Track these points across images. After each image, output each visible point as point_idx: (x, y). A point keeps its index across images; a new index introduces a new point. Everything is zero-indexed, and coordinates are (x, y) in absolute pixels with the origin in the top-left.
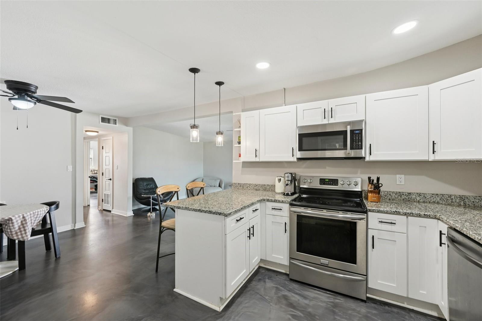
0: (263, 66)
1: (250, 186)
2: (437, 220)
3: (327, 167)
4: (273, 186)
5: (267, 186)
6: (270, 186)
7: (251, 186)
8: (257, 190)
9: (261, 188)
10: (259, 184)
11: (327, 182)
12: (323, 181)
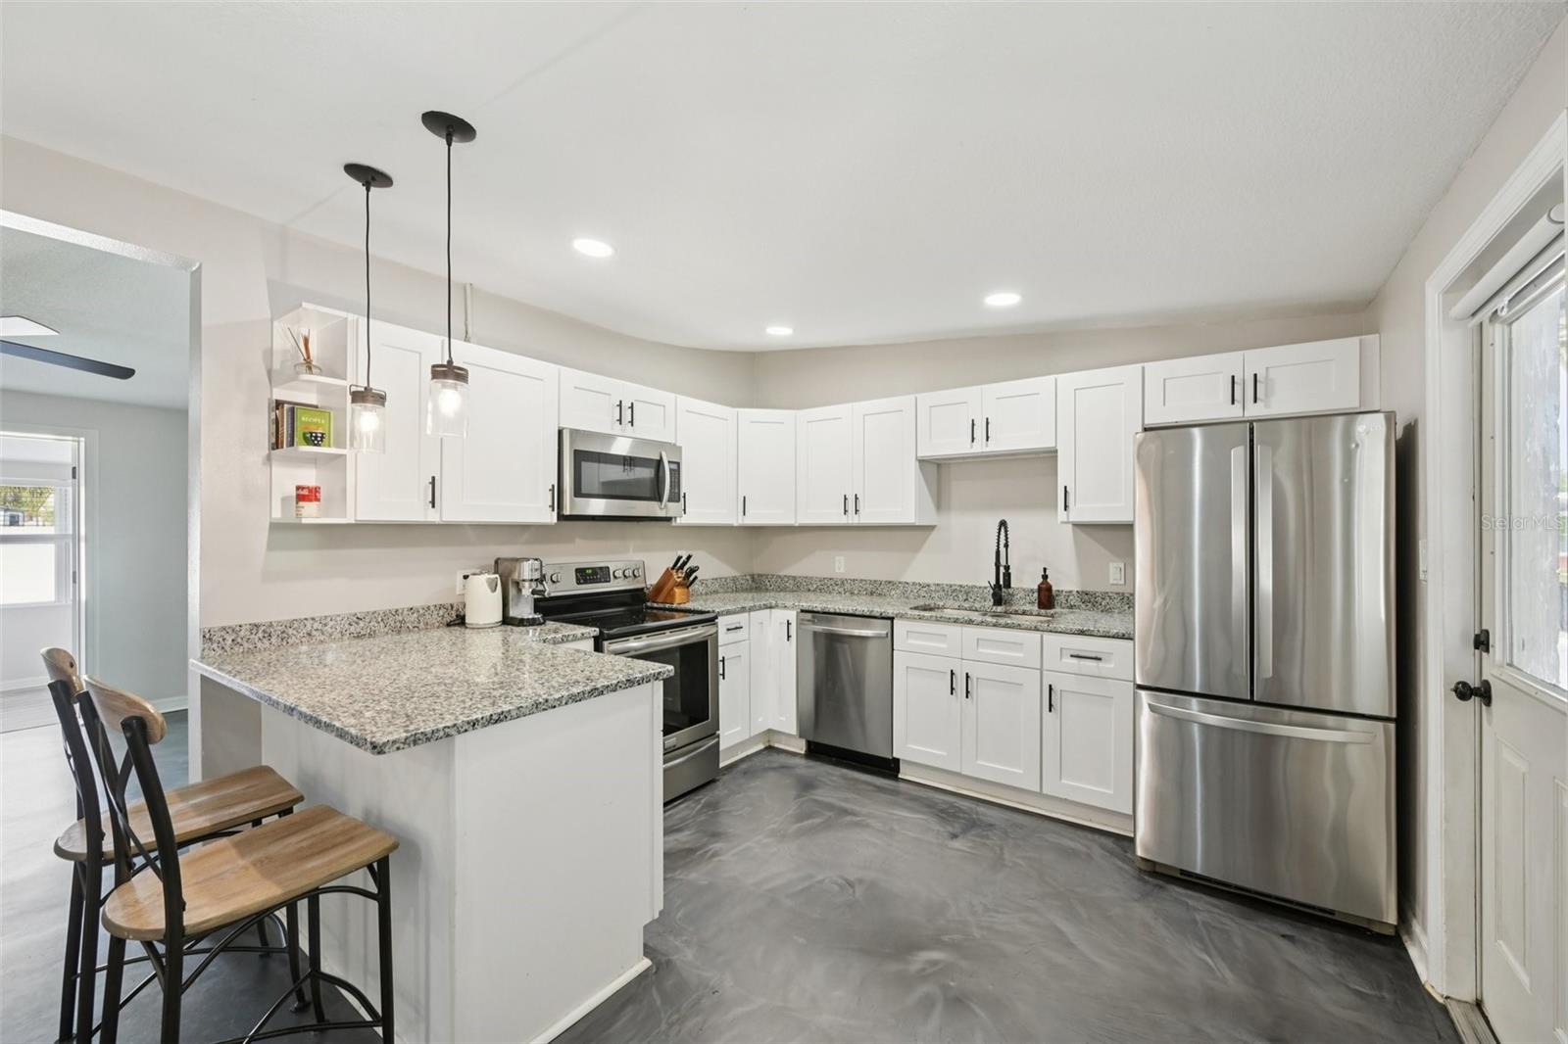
0: (593, 248)
1: (325, 625)
2: (768, 610)
3: (577, 540)
4: (432, 608)
5: (405, 612)
6: (421, 611)
7: (331, 623)
8: (359, 636)
9: (382, 624)
10: (372, 609)
11: (589, 575)
12: (583, 575)
